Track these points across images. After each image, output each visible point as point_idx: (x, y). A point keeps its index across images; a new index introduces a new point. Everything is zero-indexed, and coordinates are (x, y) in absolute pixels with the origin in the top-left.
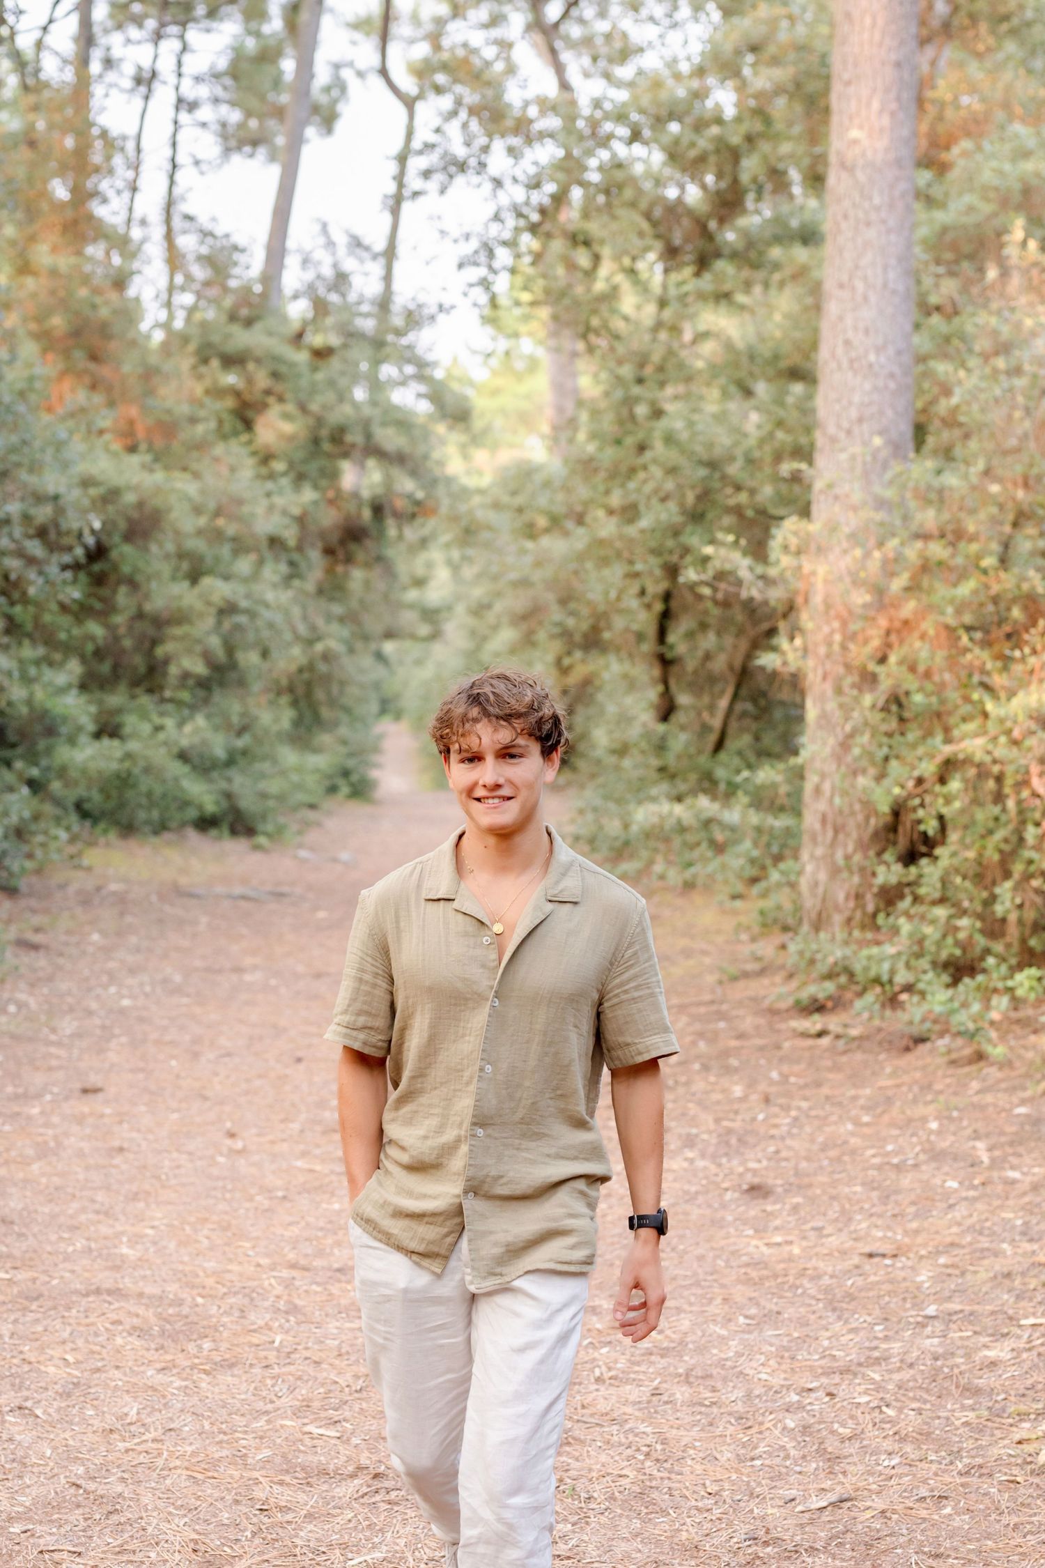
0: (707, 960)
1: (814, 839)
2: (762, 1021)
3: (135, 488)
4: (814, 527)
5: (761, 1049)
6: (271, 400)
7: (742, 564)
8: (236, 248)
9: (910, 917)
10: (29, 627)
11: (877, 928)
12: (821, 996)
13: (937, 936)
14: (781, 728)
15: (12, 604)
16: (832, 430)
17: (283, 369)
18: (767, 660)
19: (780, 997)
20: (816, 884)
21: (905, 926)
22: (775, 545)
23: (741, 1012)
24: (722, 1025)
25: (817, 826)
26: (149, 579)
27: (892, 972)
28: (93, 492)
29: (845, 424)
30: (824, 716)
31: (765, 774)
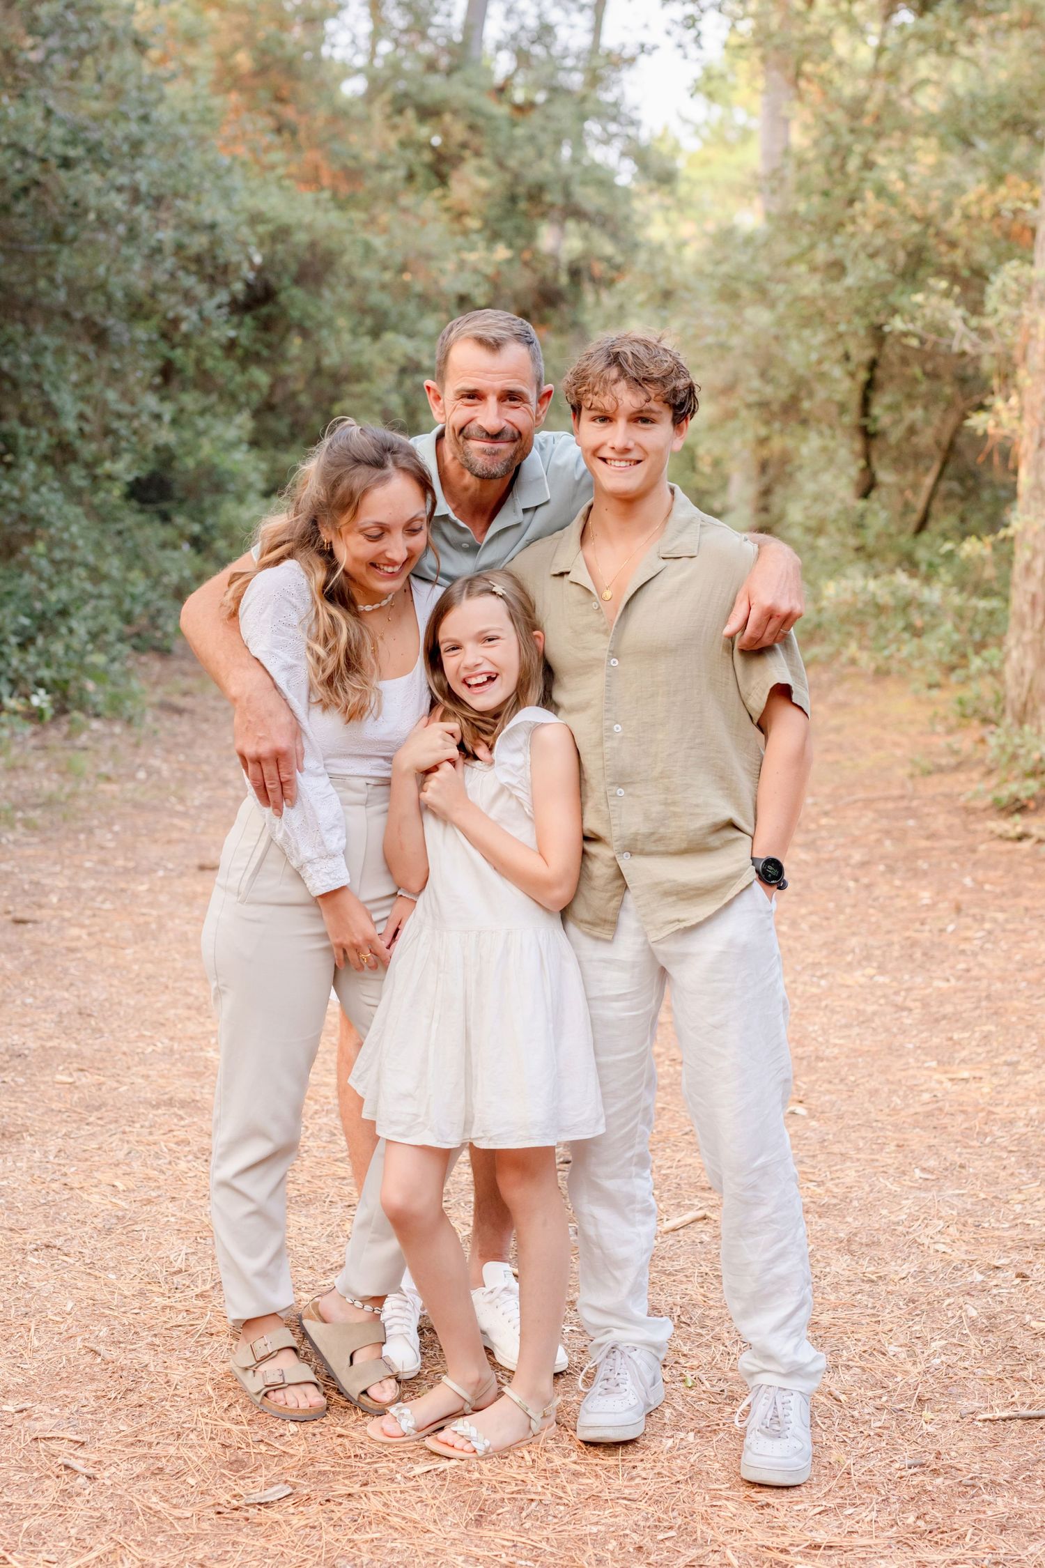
0: (899, 752)
1: (1023, 625)
2: (956, 821)
3: (309, 228)
4: (1037, 273)
5: (954, 851)
6: (468, 154)
7: (955, 316)
10: (191, 371)
12: (1023, 795)
14: (992, 508)
15: (173, 347)
17: (481, 122)
18: (979, 422)
19: (977, 795)
20: (1022, 672)
22: (992, 296)
23: (933, 810)
24: (911, 823)
25: (1026, 608)
26: (320, 325)
28: (261, 229)
30: (1037, 485)
31: (971, 547)
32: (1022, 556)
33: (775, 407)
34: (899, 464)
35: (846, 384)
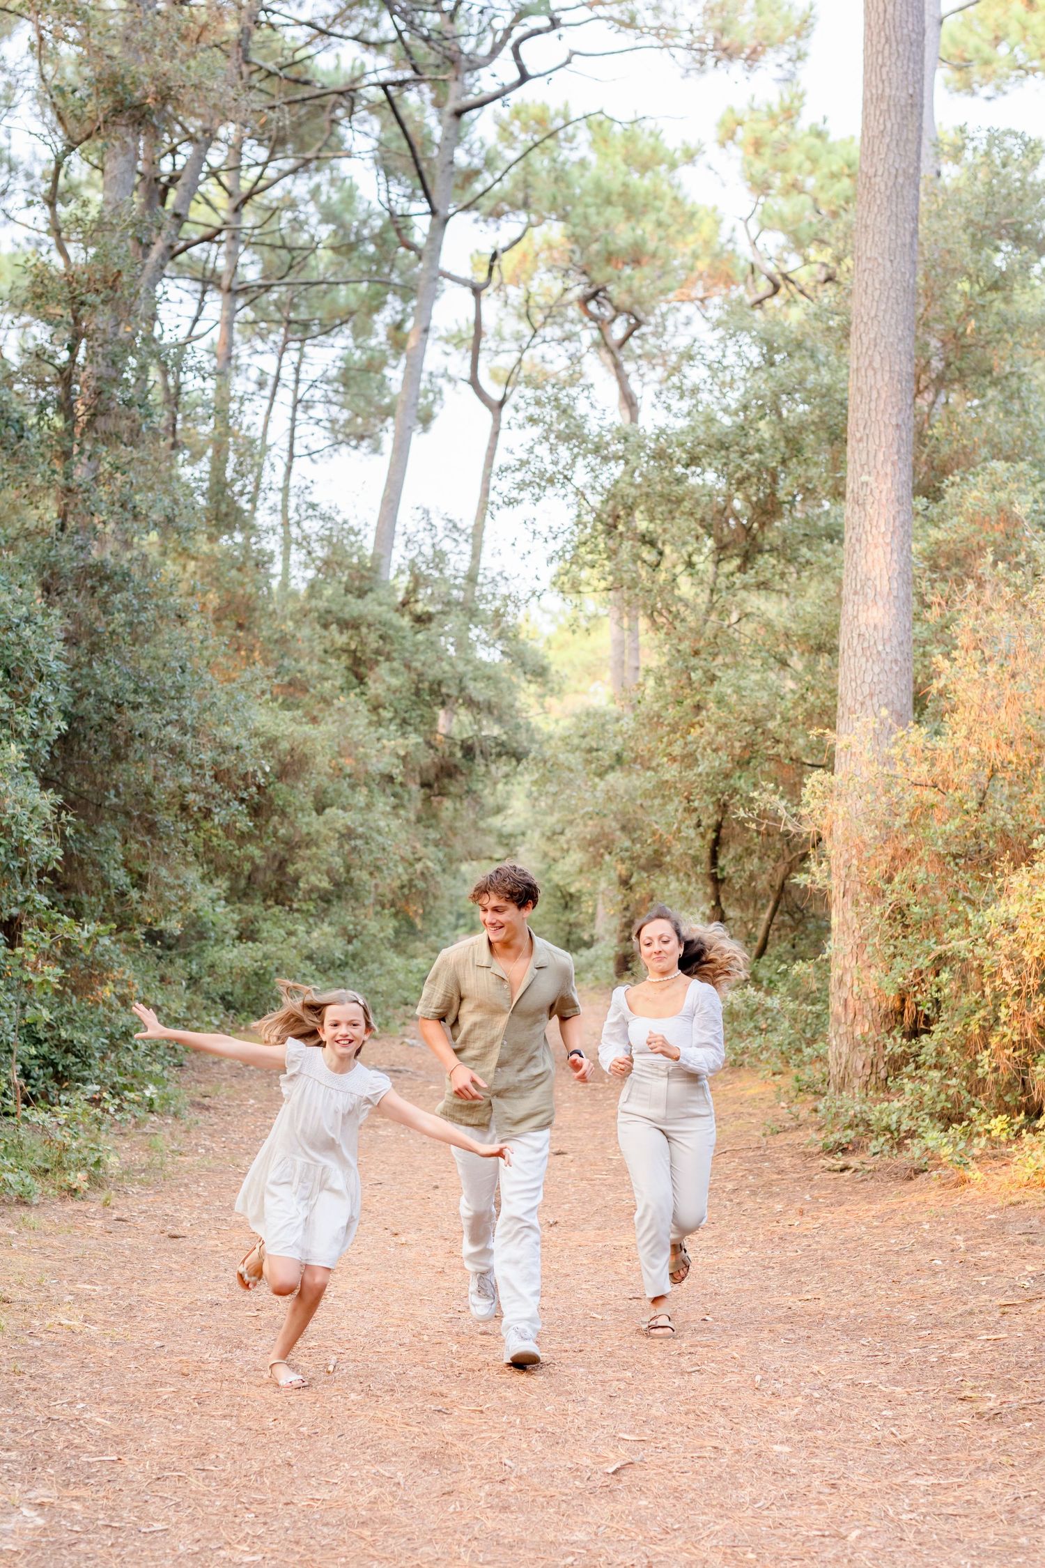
1: (838, 1020)
2: (798, 1161)
3: (288, 738)
4: (837, 778)
6: (381, 658)
7: (780, 805)
8: (352, 531)
9: (910, 1077)
11: (888, 1089)
12: (844, 1141)
13: (934, 1093)
14: (813, 937)
16: (849, 702)
17: (391, 632)
18: (801, 879)
19: (812, 1144)
20: (840, 1055)
21: (909, 1086)
22: (806, 793)
23: (781, 1155)
24: (766, 1164)
26: (296, 809)
27: (899, 1122)
29: (860, 698)
30: (844, 922)
31: (799, 968)
32: (836, 973)
33: (643, 861)
34: (742, 903)
35: (698, 842)
